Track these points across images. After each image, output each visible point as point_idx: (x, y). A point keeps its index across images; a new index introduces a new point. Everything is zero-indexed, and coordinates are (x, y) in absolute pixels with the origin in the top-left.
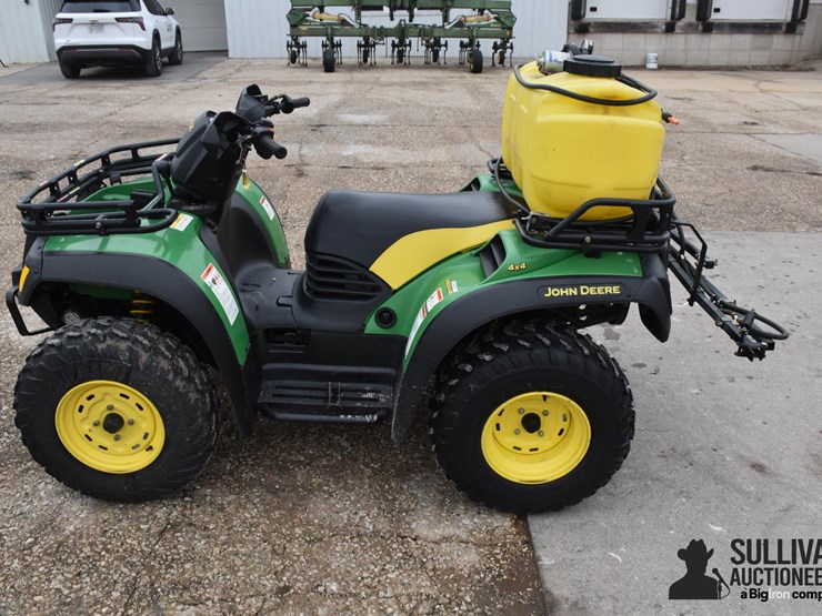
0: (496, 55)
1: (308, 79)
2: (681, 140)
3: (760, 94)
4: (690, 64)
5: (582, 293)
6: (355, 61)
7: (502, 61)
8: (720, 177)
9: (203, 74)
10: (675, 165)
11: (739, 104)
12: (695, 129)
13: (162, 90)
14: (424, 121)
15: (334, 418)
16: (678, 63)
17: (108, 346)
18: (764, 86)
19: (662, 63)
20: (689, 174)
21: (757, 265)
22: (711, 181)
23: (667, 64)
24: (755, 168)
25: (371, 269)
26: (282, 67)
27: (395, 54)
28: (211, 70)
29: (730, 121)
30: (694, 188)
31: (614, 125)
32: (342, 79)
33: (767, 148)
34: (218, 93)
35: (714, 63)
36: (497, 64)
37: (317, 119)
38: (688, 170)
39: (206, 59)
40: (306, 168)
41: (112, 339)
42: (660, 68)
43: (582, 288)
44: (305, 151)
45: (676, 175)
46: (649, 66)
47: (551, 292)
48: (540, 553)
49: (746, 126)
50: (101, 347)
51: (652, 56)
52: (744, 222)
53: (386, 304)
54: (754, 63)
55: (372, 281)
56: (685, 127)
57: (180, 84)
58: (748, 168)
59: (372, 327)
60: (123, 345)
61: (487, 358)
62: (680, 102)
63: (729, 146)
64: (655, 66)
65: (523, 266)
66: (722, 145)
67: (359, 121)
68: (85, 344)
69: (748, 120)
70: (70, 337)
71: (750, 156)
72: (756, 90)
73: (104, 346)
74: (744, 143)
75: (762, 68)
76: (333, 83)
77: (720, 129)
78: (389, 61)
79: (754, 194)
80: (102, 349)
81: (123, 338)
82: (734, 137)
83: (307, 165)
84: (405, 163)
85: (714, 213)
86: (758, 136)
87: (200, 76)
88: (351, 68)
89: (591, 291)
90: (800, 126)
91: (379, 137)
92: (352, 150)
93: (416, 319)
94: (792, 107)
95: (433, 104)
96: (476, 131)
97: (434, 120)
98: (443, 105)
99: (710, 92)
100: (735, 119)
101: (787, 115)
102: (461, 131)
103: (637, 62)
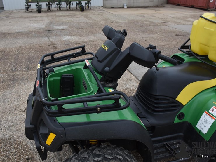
1: (35, 16)
3: (159, 14)
6: (46, 9)
8: (171, 39)
14: (79, 27)
15: (177, 161)
18: (158, 11)
19: (127, 6)
20: (163, 38)
23: (129, 6)
24: (177, 35)
25: (177, 99)
26: (24, 12)
27: (58, 7)
30: (168, 43)
32: (45, 15)
37: (47, 28)
44: (51, 39)
46: (125, 7)
49: (164, 23)
51: (125, 4)
55: (177, 103)
56: (150, 24)
62: (142, 17)
66: (163, 29)
67: (60, 28)
71: (173, 32)
74: (167, 28)
77: (159, 24)
78: (56, 9)
83: (55, 44)
84: (85, 41)
86: (169, 26)
90: (176, 22)
91: (70, 33)
92: (65, 38)
93: (202, 118)
94: (170, 17)
95: (78, 22)
96: (96, 29)
97: (82, 27)
98: (81, 21)
99: (146, 14)
100: (159, 21)
101: (170, 19)
102: (93, 29)
103: (121, 6)
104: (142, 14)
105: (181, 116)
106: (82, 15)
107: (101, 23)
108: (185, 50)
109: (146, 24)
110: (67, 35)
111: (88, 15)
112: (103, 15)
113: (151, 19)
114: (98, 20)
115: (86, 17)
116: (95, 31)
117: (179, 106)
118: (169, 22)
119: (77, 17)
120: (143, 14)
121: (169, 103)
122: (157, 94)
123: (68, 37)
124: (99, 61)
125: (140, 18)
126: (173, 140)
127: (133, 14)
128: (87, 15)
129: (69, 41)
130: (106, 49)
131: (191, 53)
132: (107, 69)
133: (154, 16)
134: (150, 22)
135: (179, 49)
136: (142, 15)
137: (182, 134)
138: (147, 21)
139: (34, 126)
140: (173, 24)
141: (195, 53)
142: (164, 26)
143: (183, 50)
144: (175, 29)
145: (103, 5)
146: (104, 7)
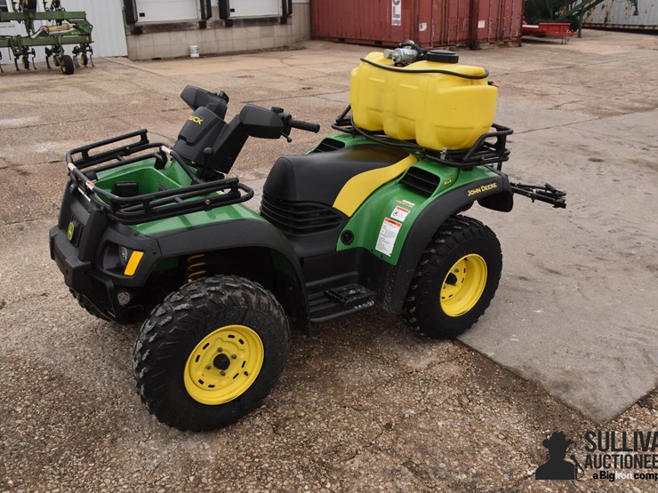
4: (221, 51)
7: (86, 62)
11: (285, 76)
14: (75, 117)
15: (350, 311)
16: (213, 52)
17: (229, 297)
19: (201, 53)
23: (205, 52)
25: (334, 206)
41: (228, 291)
42: (202, 56)
46: (193, 55)
47: (471, 193)
48: (483, 351)
49: (306, 91)
50: (223, 299)
51: (193, 47)
53: (345, 229)
55: (335, 214)
59: (340, 246)
60: (238, 293)
61: (443, 241)
62: (245, 78)
64: (197, 55)
65: (451, 181)
68: (211, 301)
69: (304, 86)
70: (194, 299)
73: (226, 298)
74: (317, 101)
77: (293, 95)
80: (226, 301)
81: (236, 288)
86: (321, 96)
89: (488, 187)
90: (338, 87)
91: (52, 134)
92: (43, 148)
93: (382, 231)
94: (320, 75)
95: (65, 103)
96: (126, 119)
97: (81, 115)
98: (73, 102)
99: (258, 70)
100: (294, 86)
101: (321, 80)
102: (115, 120)
103: (183, 53)
104: (244, 70)
105: (348, 237)
106: (71, 85)
107: (135, 102)
108: (344, 127)
109: (260, 96)
110: (47, 140)
111: (90, 83)
112: (133, 81)
113: (272, 82)
114: (123, 96)
115: (85, 88)
116: (123, 124)
117: (340, 218)
118: (321, 86)
119: (60, 92)
120: (247, 70)
121: (321, 214)
122: (298, 199)
123: (49, 144)
124: (188, 144)
125: (242, 81)
126: (341, 285)
127: (219, 73)
128: (87, 84)
129: (58, 155)
130: (199, 121)
131: (355, 130)
132: (208, 149)
133: (279, 75)
134: (269, 90)
135: (333, 127)
136: (247, 74)
137: (355, 273)
138: (260, 88)
139: (89, 263)
140: (331, 91)
141: (362, 129)
142: (307, 98)
143: (341, 127)
144: (336, 104)
145: (128, 52)
146: (133, 57)
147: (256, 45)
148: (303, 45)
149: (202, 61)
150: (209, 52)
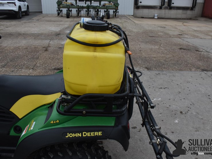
0: (114, 14)
1: (61, 20)
2: (161, 39)
3: (184, 26)
4: (166, 17)
5: (84, 136)
6: (76, 15)
7: (115, 16)
8: (170, 51)
9: (33, 18)
10: (158, 47)
11: (178, 29)
12: (165, 36)
13: (19, 23)
16: (163, 17)
18: (185, 24)
20: (162, 50)
21: (179, 84)
22: (168, 53)
24: (181, 49)
25: (10, 110)
26: (56, 17)
27: (87, 13)
28: (36, 17)
29: (175, 34)
30: (163, 55)
31: (95, 57)
32: (70, 20)
33: (185, 42)
34: (34, 24)
35: (172, 17)
36: (114, 16)
38: (162, 49)
39: (37, 14)
40: (49, 48)
42: (158, 18)
43: (84, 133)
44: (51, 42)
45: (158, 51)
47: (69, 135)
49: (179, 36)
51: (156, 15)
52: (176, 67)
53: (16, 124)
54: (182, 18)
56: (162, 36)
57: (25, 21)
58: (179, 49)
59: (12, 132)
62: (162, 28)
63: (174, 41)
65: (58, 121)
66: (172, 41)
69: (180, 34)
71: (180, 45)
72: (183, 25)
74: (178, 40)
75: (184, 19)
76: (68, 21)
77: (172, 36)
78: (85, 15)
79: (180, 57)
82: (176, 39)
85: (168, 64)
86: (182, 39)
87: (32, 19)
88: (74, 17)
89: (88, 134)
90: (194, 36)
94: (192, 30)
99: (170, 25)
101: (190, 32)
103: (152, 17)
105: (19, 129)
109: (159, 35)
113: (170, 30)
118: (187, 35)
134: (165, 33)
136: (165, 26)
138: (163, 32)
140: (189, 37)
145: (134, 14)
146: (135, 16)
147: (179, 16)
148: (197, 19)
149: (158, 20)
150: (161, 17)
